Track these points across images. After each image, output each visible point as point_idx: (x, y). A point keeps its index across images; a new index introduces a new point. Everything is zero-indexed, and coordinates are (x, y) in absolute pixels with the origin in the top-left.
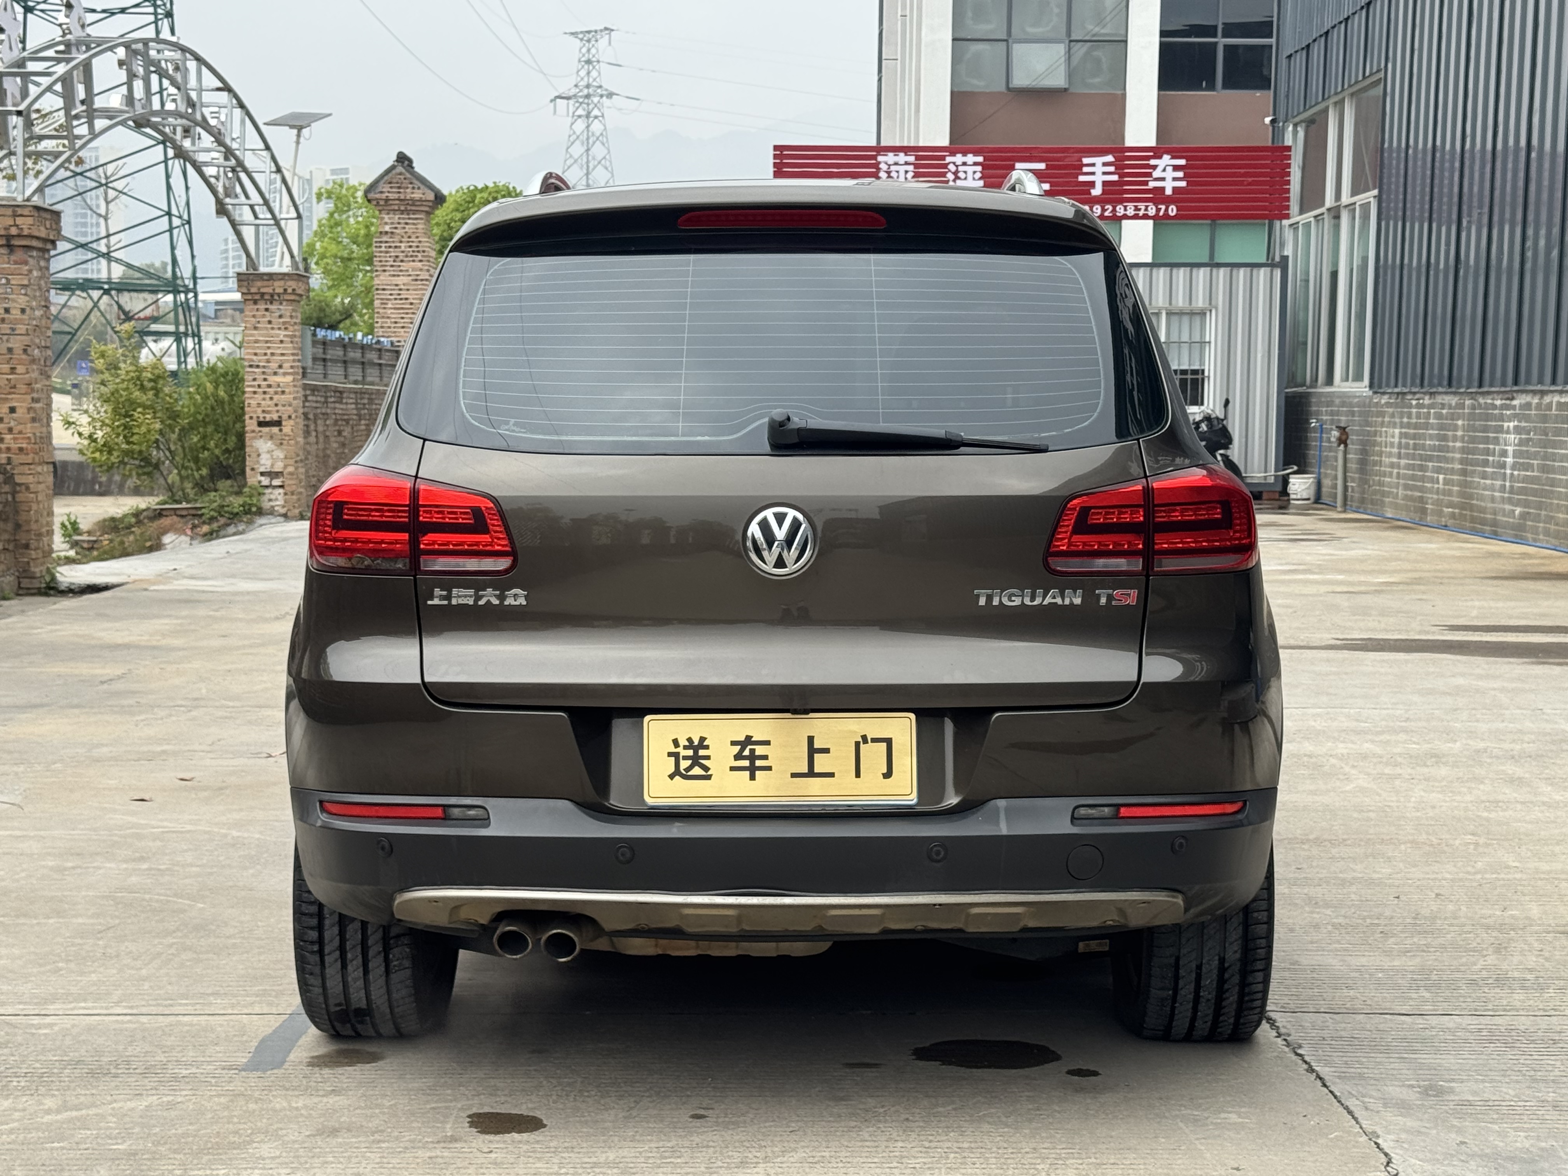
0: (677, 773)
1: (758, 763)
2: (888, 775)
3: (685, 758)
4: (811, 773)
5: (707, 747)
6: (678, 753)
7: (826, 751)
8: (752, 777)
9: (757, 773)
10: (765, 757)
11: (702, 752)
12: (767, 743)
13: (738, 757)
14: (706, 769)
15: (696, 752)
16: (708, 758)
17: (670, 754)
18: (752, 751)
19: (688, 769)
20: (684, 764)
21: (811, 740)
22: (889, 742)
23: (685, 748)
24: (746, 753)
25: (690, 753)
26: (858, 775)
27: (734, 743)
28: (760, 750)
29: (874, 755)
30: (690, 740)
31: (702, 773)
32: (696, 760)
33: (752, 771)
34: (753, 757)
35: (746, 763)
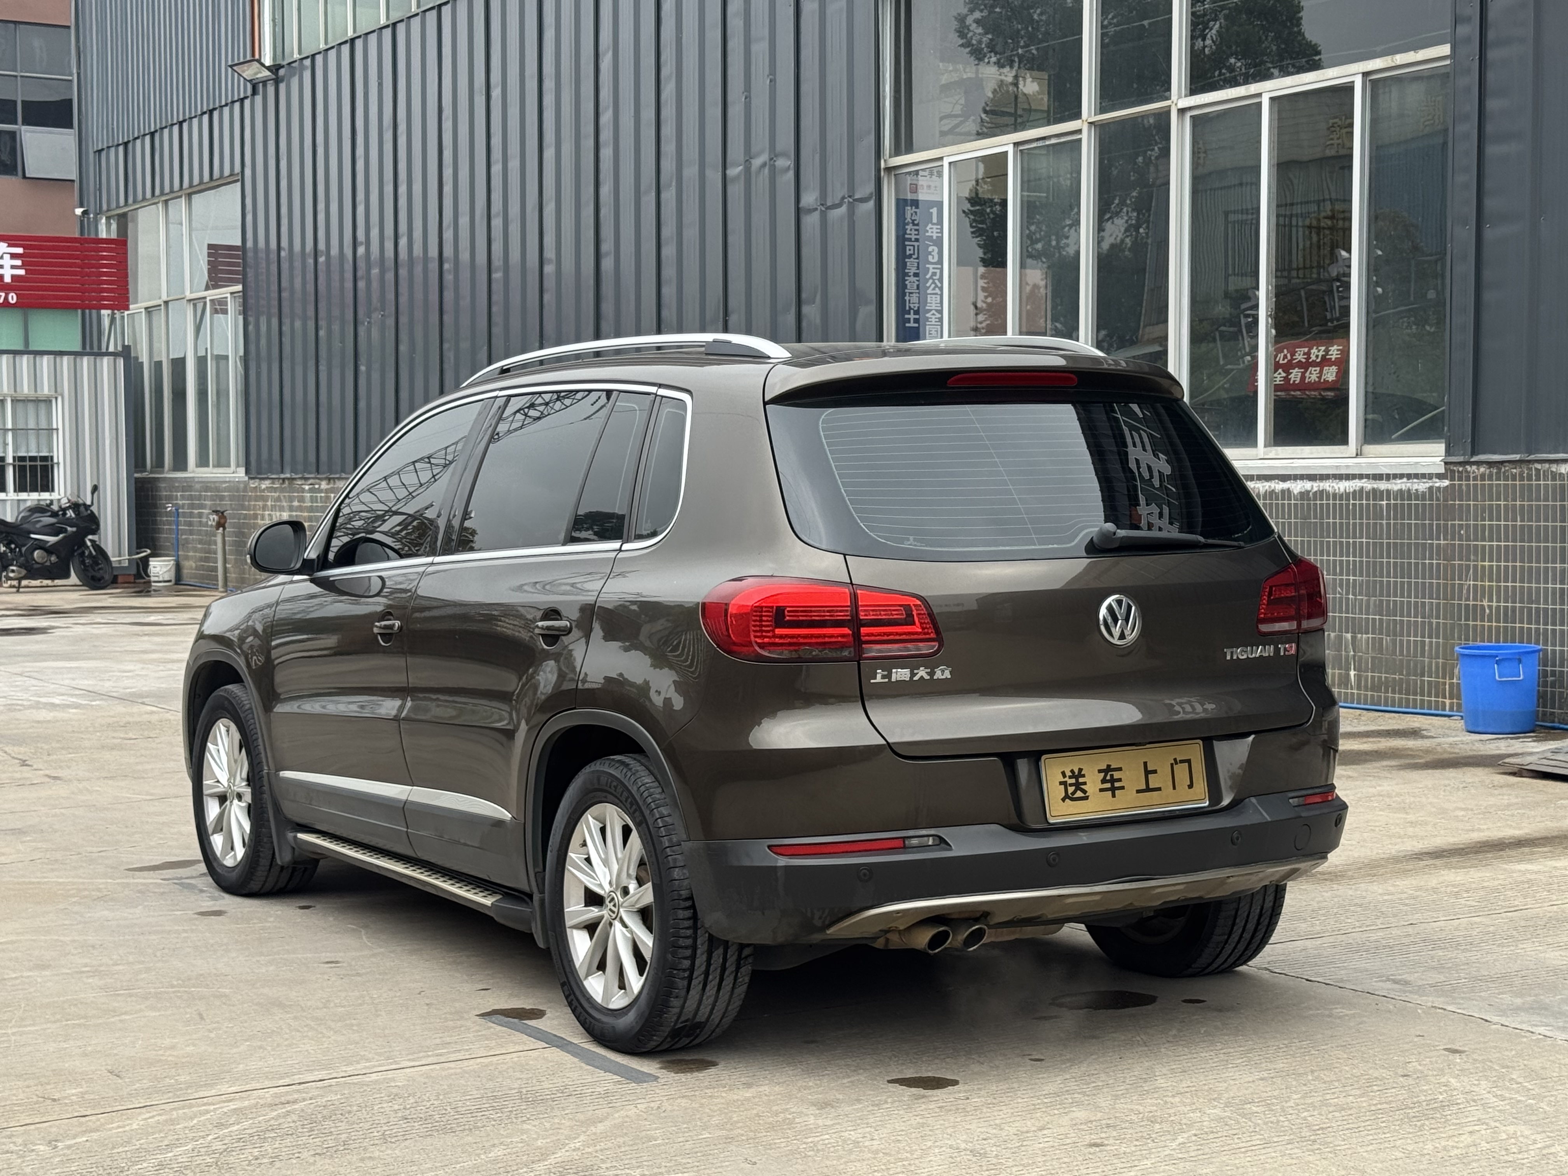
0: (1066, 797)
1: (1117, 784)
2: (1191, 786)
3: (1071, 785)
4: (1148, 789)
5: (1084, 776)
6: (1066, 782)
7: (1155, 772)
8: (1114, 796)
9: (1117, 792)
10: (1120, 780)
11: (1081, 780)
12: (1120, 769)
13: (1104, 781)
14: (1084, 792)
15: (1077, 780)
16: (1085, 783)
17: (1061, 783)
18: (1112, 776)
19: (1074, 793)
20: (1071, 789)
21: (1145, 764)
22: (1189, 761)
23: (1070, 777)
24: (1108, 778)
25: (1073, 781)
26: (1174, 788)
27: (1100, 771)
28: (1117, 775)
29: (1182, 771)
30: (1072, 771)
31: (1082, 795)
32: (1078, 786)
33: (1113, 790)
34: (1113, 781)
35: (1108, 785)
